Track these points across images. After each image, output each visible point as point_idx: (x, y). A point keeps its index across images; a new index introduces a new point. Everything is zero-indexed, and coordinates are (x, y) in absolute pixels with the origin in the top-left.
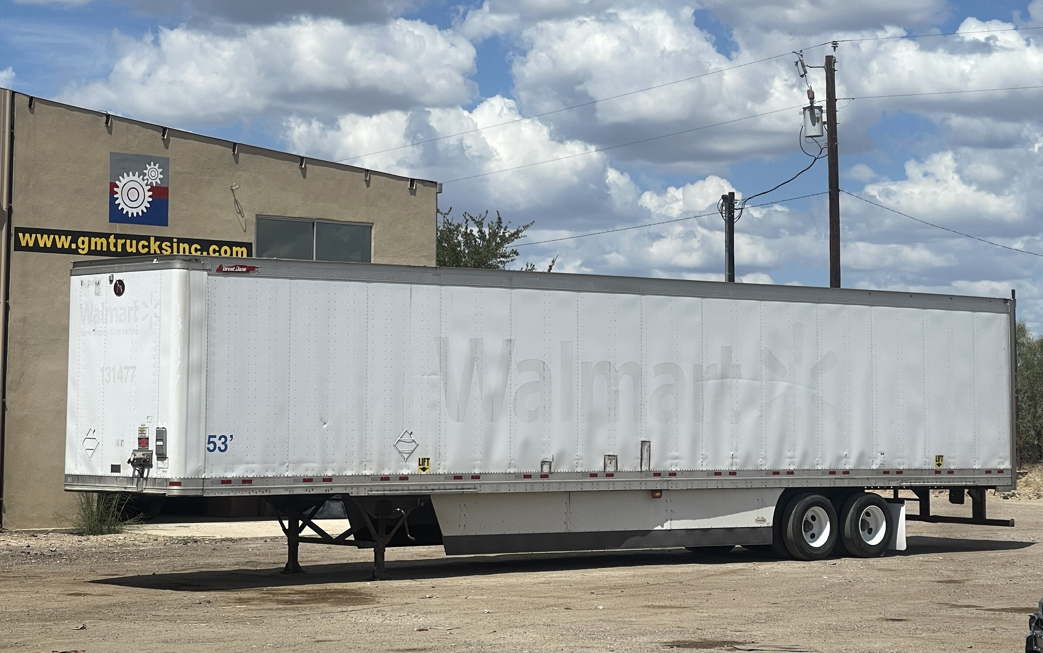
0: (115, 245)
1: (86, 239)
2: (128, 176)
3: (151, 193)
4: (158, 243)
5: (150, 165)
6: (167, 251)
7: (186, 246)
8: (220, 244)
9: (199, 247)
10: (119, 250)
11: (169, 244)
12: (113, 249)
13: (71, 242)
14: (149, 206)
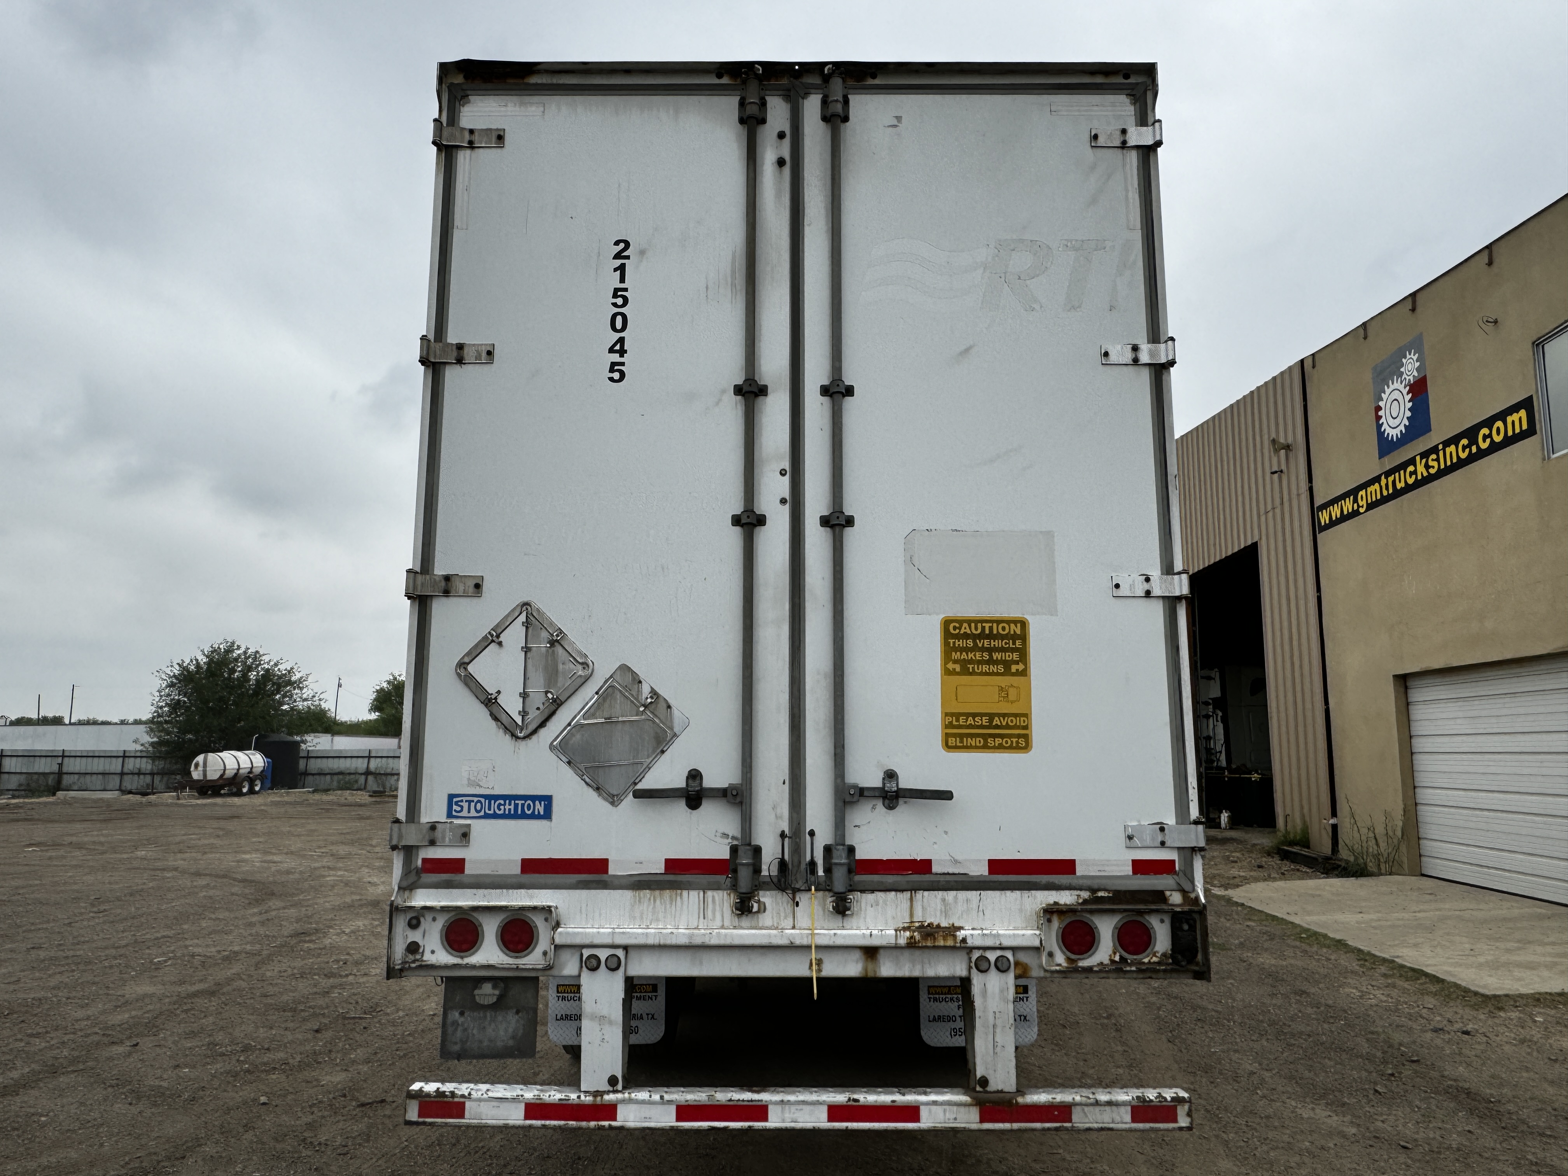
0: (1387, 485)
1: (1363, 493)
2: (1388, 387)
3: (1410, 395)
4: (1424, 461)
5: (1405, 358)
6: (1433, 467)
7: (1453, 447)
8: (1488, 423)
9: (1465, 442)
10: (1391, 491)
11: (1434, 456)
12: (1385, 493)
13: (1353, 503)
14: (1408, 414)
